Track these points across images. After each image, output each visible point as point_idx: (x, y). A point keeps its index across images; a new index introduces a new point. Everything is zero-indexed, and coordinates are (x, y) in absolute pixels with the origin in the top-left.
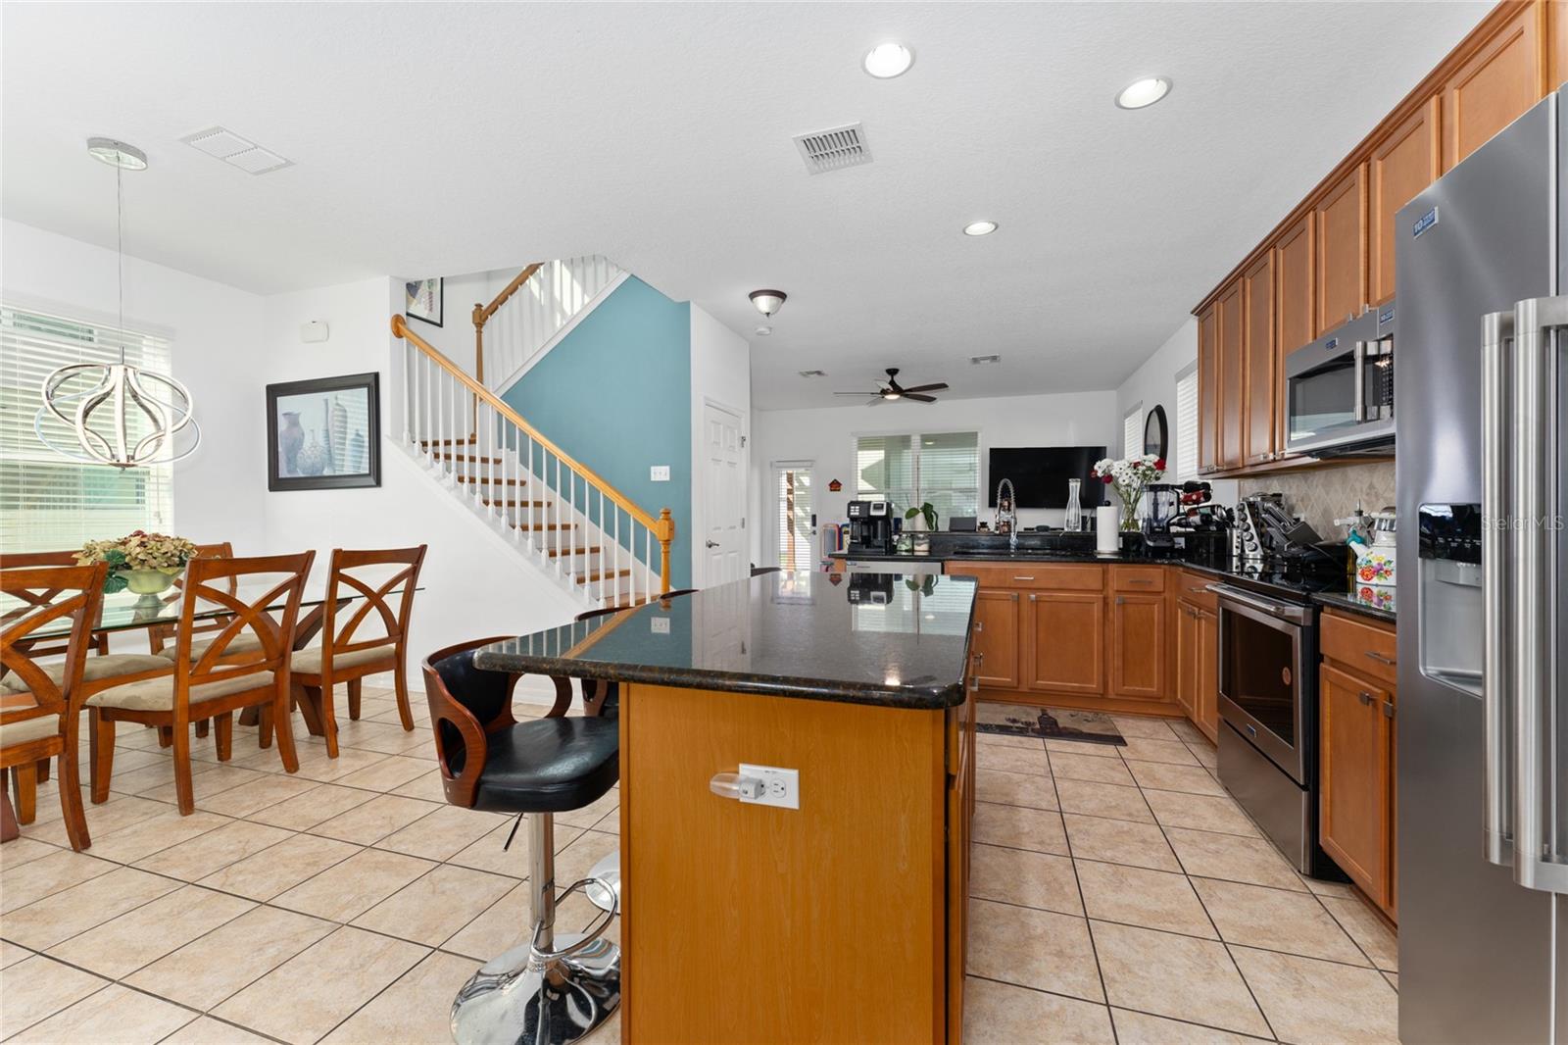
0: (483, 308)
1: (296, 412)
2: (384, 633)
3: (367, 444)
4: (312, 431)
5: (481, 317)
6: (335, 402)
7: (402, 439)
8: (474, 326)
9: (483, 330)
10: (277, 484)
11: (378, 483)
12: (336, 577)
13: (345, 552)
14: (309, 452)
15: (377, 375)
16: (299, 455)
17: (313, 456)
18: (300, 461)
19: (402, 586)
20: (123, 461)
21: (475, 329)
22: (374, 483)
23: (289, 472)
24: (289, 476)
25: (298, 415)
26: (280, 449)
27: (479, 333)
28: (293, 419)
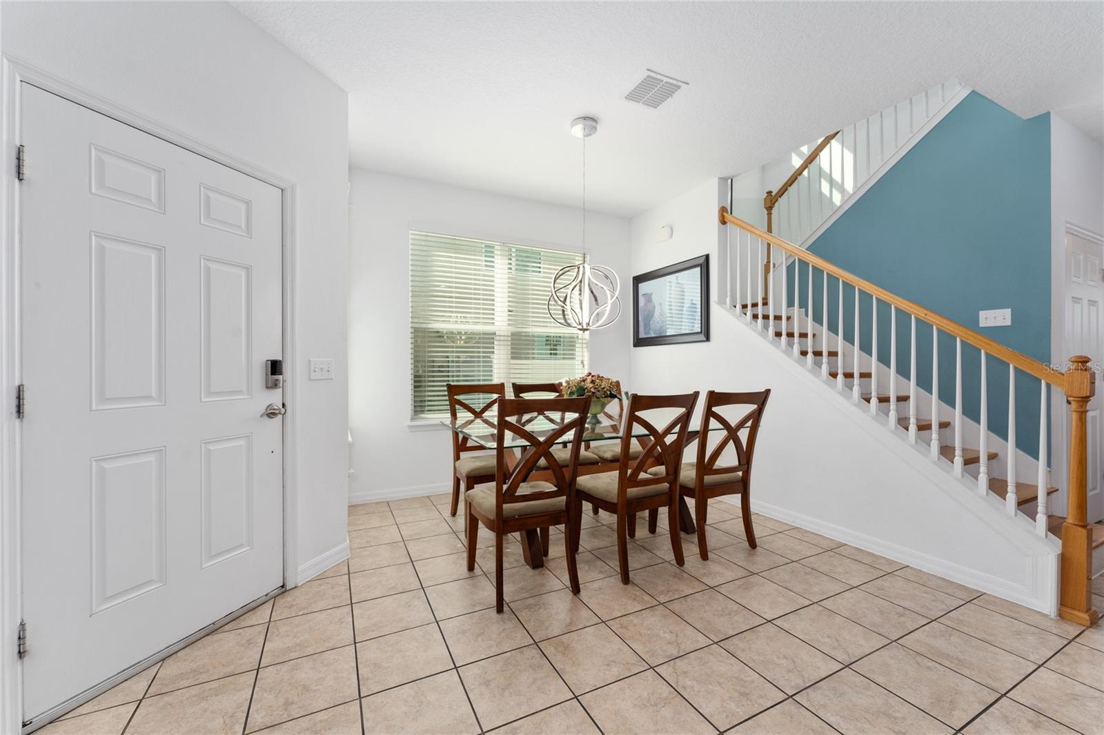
0: (773, 194)
1: (651, 292)
2: (735, 463)
3: (699, 310)
4: (660, 304)
5: (771, 201)
6: (676, 281)
7: (725, 303)
8: (765, 210)
9: (773, 212)
10: (639, 342)
11: (708, 339)
12: (709, 414)
13: (717, 393)
14: (658, 319)
15: (707, 257)
16: (652, 322)
17: (661, 322)
18: (652, 326)
19: (749, 424)
20: (585, 327)
21: (766, 212)
22: (705, 339)
23: (645, 334)
24: (645, 336)
25: (651, 294)
26: (640, 319)
27: (770, 214)
28: (648, 297)
